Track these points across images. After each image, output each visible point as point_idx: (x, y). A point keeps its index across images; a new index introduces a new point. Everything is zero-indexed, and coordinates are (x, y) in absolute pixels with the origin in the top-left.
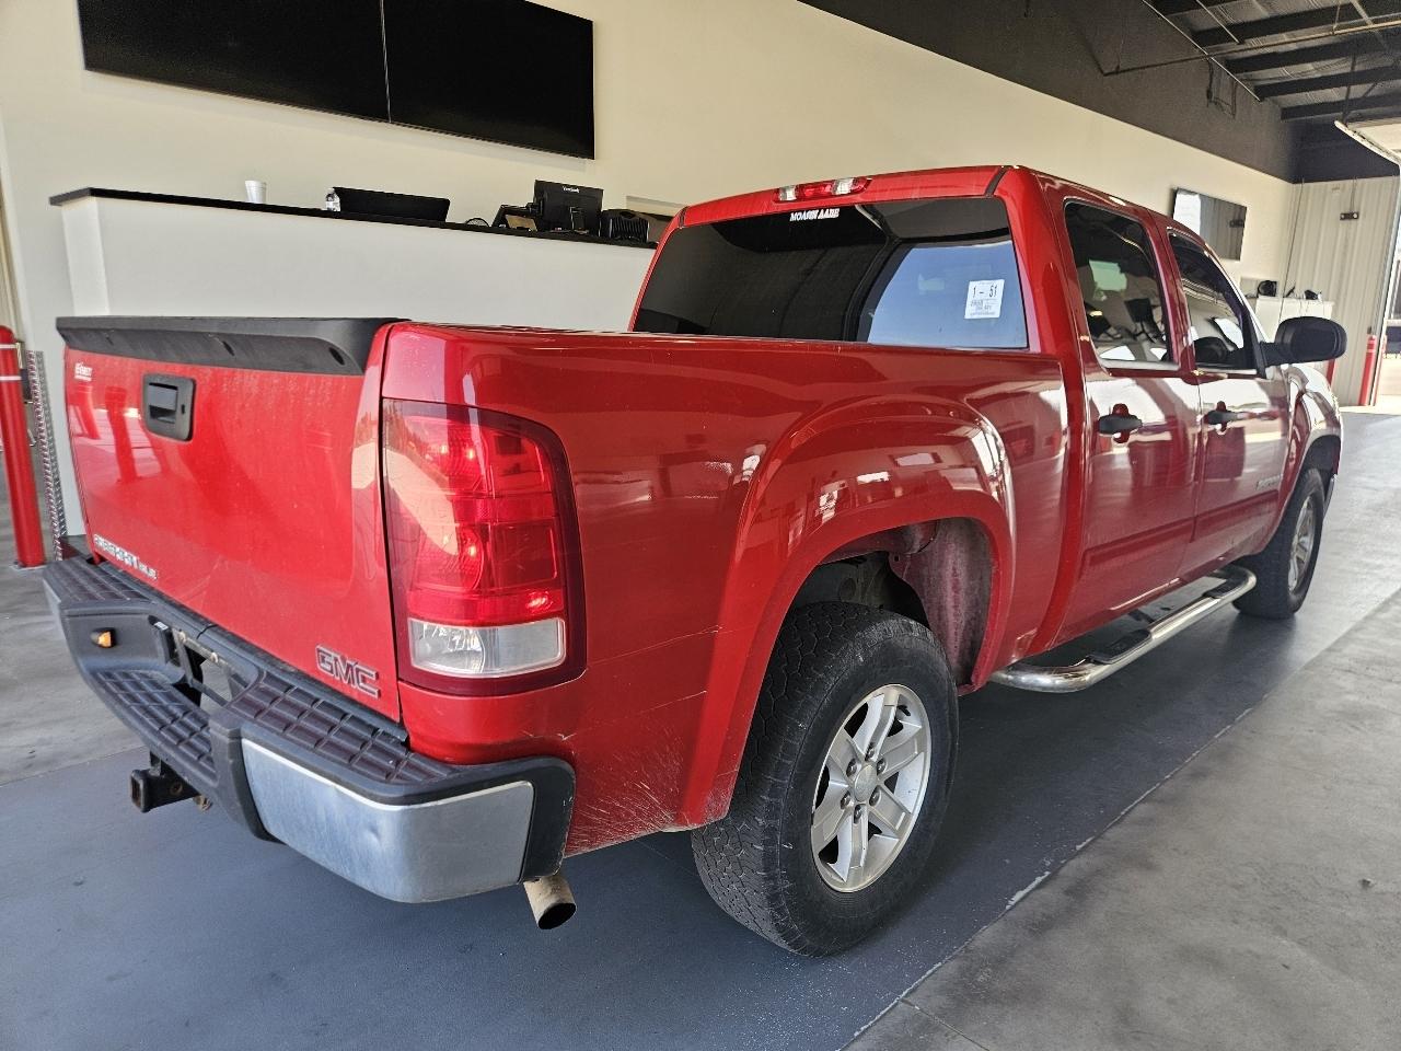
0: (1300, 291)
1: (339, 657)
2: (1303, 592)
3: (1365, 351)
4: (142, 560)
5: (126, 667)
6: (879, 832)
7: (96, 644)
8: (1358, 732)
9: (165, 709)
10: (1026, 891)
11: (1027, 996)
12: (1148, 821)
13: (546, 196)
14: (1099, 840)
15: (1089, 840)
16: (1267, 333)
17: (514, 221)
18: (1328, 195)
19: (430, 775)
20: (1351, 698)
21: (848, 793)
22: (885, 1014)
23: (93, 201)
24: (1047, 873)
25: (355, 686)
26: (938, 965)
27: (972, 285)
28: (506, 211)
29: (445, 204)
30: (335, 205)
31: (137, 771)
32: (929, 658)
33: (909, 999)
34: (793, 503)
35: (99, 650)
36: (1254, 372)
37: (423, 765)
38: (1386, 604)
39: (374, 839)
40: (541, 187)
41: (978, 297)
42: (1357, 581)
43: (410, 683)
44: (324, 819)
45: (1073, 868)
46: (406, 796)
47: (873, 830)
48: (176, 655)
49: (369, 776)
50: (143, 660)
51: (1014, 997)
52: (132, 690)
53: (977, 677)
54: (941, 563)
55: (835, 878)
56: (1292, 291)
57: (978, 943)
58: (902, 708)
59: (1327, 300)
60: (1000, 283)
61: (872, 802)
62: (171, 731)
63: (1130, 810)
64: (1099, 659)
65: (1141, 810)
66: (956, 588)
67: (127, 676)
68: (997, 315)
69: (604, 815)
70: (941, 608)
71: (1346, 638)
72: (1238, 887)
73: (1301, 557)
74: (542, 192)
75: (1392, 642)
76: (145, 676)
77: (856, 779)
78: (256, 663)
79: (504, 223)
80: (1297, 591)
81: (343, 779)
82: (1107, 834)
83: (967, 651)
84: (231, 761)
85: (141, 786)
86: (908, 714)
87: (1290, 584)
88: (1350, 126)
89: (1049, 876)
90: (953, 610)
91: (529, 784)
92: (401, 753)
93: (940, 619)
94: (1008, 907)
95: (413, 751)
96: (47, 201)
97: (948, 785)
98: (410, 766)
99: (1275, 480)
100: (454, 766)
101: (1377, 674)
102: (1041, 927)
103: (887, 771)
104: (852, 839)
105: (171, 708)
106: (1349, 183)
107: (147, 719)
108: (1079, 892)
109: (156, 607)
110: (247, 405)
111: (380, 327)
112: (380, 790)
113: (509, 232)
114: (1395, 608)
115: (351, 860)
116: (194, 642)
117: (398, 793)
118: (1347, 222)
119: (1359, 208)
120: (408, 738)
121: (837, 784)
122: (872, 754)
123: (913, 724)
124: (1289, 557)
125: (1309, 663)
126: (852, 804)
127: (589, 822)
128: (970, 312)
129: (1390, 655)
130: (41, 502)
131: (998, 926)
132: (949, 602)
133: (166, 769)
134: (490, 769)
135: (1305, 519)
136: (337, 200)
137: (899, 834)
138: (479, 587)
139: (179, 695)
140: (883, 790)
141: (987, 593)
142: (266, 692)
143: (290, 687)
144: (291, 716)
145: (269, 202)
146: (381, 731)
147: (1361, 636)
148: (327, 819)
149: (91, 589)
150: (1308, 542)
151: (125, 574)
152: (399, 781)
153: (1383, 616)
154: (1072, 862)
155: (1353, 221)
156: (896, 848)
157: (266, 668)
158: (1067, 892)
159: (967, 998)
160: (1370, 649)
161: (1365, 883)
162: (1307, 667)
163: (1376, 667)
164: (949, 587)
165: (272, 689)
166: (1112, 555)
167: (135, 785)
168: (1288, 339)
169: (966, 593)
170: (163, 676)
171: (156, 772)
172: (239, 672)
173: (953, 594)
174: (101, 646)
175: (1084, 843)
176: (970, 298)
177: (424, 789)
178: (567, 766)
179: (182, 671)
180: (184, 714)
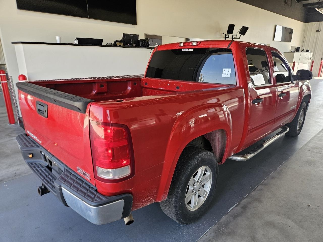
0: (305, 50)
1: (81, 170)
2: (300, 131)
3: (320, 64)
4: (38, 138)
5: (35, 162)
6: (200, 196)
7: (29, 157)
8: (310, 167)
9: (44, 173)
10: (233, 207)
11: (232, 233)
12: (261, 190)
13: (125, 37)
14: (250, 195)
15: (247, 195)
16: (294, 73)
17: (118, 44)
18: (313, 25)
19: (102, 199)
20: (309, 158)
21: (193, 190)
22: (201, 238)
23: (21, 45)
24: (238, 203)
25: (85, 177)
26: (213, 226)
27: (224, 69)
28: (116, 41)
29: (102, 40)
30: (77, 42)
31: (39, 187)
32: (212, 160)
33: (206, 234)
34: (182, 124)
35: (30, 158)
36: (290, 82)
37: (100, 196)
38: (320, 132)
39: (90, 213)
40: (124, 35)
41: (225, 72)
42: (313, 126)
43: (97, 179)
44: (80, 206)
45: (244, 202)
46: (97, 205)
47: (199, 196)
48: (46, 160)
49: (89, 200)
50: (39, 160)
51: (229, 234)
52: (37, 168)
53: (223, 161)
54: (215, 136)
55: (190, 208)
56: (303, 50)
57: (222, 220)
58: (206, 170)
59: (311, 52)
60: (230, 69)
61: (199, 191)
62: (46, 180)
63: (257, 187)
64: (251, 153)
65: (260, 187)
66: (218, 141)
67: (36, 164)
68: (229, 77)
69: (140, 203)
70: (215, 145)
71: (310, 142)
72: (280, 207)
73: (300, 122)
74: (124, 37)
75: (320, 143)
76: (40, 164)
77: (195, 186)
78: (64, 166)
79: (116, 44)
80: (299, 130)
81: (83, 200)
82: (251, 193)
83: (221, 155)
84: (59, 192)
85: (40, 191)
86: (207, 171)
87: (297, 128)
88: (320, 9)
89: (238, 204)
90: (218, 146)
91: (123, 200)
92: (96, 193)
93: (215, 148)
94: (229, 211)
95: (98, 193)
96: (11, 43)
97: (216, 186)
98: (98, 197)
99: (295, 107)
100: (107, 197)
101: (316, 151)
102: (235, 217)
103: (202, 184)
104: (194, 199)
105: (46, 173)
106: (318, 23)
107: (41, 176)
108: (245, 208)
109: (41, 149)
110: (60, 114)
111: (88, 104)
112: (92, 203)
113: (117, 46)
114: (322, 133)
115: (86, 215)
116: (50, 159)
117: (95, 204)
118: (317, 32)
119: (321, 29)
120: (97, 189)
121: (191, 188)
122: (199, 181)
123: (208, 173)
124: (297, 123)
125: (300, 148)
126: (194, 192)
127: (136, 205)
128: (223, 76)
129: (319, 146)
130: (13, 107)
131: (226, 216)
132: (217, 144)
133: (45, 187)
134: (115, 197)
135: (302, 114)
136: (77, 41)
137: (205, 197)
138: (111, 160)
139: (47, 169)
140: (201, 188)
141: (225, 143)
142: (66, 175)
143: (72, 173)
144: (72, 182)
145: (62, 43)
146: (91, 187)
147: (313, 141)
148: (81, 207)
149: (27, 144)
150: (302, 119)
151: (34, 140)
152: (95, 201)
153: (319, 136)
154: (244, 200)
155: (319, 32)
156: (204, 200)
157: (66, 168)
158: (242, 208)
159: (219, 233)
160: (315, 145)
161: (309, 206)
162: (300, 150)
163: (316, 149)
164: (217, 141)
165: (68, 174)
166: (255, 130)
167: (39, 190)
168: (299, 74)
169: (221, 142)
170: (44, 164)
171: (43, 187)
172: (60, 168)
173: (218, 143)
174: (30, 157)
175: (246, 196)
176: (223, 73)
177: (101, 203)
178: (131, 195)
179: (47, 164)
180: (49, 175)
